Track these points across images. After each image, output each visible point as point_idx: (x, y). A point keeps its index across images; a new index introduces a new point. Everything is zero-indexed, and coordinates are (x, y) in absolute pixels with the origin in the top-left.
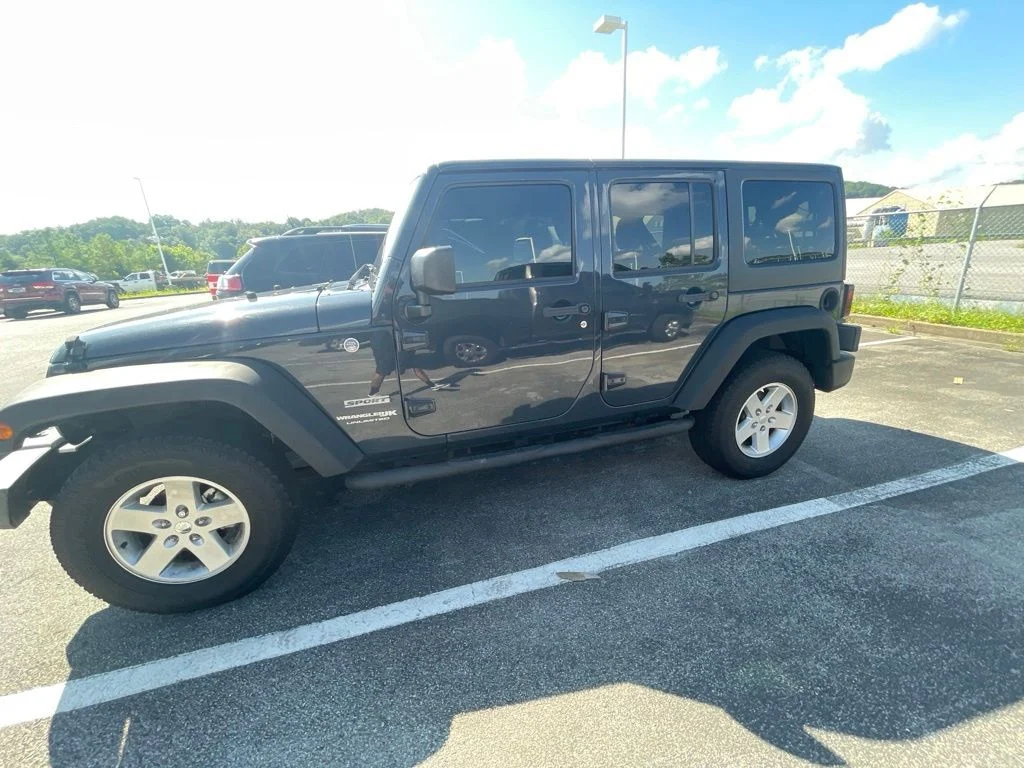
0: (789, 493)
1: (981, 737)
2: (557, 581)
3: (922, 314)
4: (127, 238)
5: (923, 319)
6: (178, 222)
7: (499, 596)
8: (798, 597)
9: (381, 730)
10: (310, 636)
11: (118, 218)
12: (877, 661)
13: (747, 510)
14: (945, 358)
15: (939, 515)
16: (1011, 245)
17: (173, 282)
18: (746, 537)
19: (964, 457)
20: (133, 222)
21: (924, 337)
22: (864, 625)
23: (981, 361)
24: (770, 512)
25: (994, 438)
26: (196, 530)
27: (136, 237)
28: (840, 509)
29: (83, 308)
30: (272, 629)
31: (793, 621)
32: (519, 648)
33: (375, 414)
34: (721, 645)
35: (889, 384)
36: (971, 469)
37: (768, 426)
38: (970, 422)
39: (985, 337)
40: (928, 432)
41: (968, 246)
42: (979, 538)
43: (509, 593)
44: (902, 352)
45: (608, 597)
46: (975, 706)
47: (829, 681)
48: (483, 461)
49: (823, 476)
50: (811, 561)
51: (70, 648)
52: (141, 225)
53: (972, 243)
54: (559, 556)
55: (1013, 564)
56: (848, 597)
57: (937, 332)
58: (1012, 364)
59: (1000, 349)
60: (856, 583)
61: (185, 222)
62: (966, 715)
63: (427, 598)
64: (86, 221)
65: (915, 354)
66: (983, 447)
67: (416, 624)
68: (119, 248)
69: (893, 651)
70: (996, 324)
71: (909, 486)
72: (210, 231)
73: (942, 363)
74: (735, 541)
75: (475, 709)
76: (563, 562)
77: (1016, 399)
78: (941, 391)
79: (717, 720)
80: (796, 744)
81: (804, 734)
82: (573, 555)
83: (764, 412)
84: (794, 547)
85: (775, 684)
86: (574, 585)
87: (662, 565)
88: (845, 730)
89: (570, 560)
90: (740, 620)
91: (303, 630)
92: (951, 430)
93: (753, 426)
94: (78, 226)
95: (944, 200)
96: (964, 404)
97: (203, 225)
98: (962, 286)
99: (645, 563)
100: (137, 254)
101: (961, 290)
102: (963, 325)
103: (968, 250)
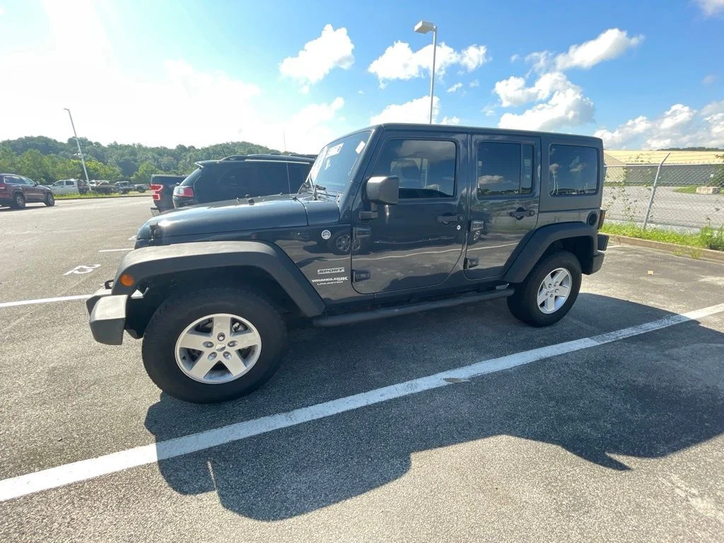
0: (567, 335)
1: (696, 455)
2: (445, 383)
3: (624, 231)
4: (50, 153)
5: (624, 235)
6: (91, 143)
7: (413, 392)
8: (586, 390)
9: (369, 462)
10: (303, 415)
11: (43, 137)
12: (637, 421)
13: (546, 345)
14: (641, 259)
15: (654, 347)
16: (670, 190)
17: (93, 188)
18: (549, 359)
19: (662, 316)
20: (55, 141)
21: (626, 246)
22: (626, 404)
23: (661, 261)
24: (559, 345)
25: (677, 306)
26: (228, 349)
27: (57, 153)
28: (598, 344)
29: (27, 205)
30: (277, 412)
31: (587, 402)
32: (435, 418)
33: (335, 279)
34: (550, 415)
35: (611, 273)
36: (666, 323)
37: (555, 295)
38: (662, 297)
39: (662, 247)
40: (639, 302)
41: (653, 189)
42: (678, 360)
43: (419, 390)
44: (614, 254)
45: (478, 391)
46: (690, 441)
47: (613, 431)
48: (397, 310)
49: (584, 326)
50: (589, 372)
51: (146, 424)
52: (61, 144)
53: (655, 188)
54: (442, 370)
55: (697, 373)
56: (614, 390)
57: (634, 243)
58: (679, 264)
59: (671, 254)
60: (616, 382)
61: (96, 143)
62: (686, 445)
63: (368, 393)
64: (16, 138)
65: (622, 256)
66: (671, 311)
67: (368, 407)
68: (46, 160)
69: (643, 416)
70: (669, 238)
71: (634, 331)
72: (116, 151)
73: (640, 262)
74: (543, 361)
75: (421, 450)
76: (445, 373)
77: (685, 284)
78: (642, 278)
79: (558, 451)
80: (603, 461)
81: (606, 456)
82: (450, 369)
83: (553, 285)
84: (578, 365)
85: (585, 433)
86: (456, 385)
87: (504, 374)
88: (627, 454)
89: (449, 371)
90: (557, 402)
91: (297, 412)
92: (652, 301)
93: (547, 294)
94: (9, 142)
95: (639, 160)
96: (656, 287)
97: (111, 146)
98: (648, 215)
99: (495, 373)
100: (60, 166)
101: (647, 218)
102: (648, 239)
103: (652, 192)
